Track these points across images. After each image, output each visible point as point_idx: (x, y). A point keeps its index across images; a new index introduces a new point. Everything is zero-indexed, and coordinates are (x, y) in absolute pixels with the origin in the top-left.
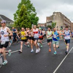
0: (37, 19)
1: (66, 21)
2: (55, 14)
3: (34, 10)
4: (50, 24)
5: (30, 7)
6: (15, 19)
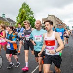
1: (58, 22)
2: (50, 17)
3: (32, 14)
5: (29, 11)
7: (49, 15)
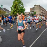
0: (24, 10)
3: (22, 4)
4: (32, 13)
6: (11, 10)
7: (35, 6)
